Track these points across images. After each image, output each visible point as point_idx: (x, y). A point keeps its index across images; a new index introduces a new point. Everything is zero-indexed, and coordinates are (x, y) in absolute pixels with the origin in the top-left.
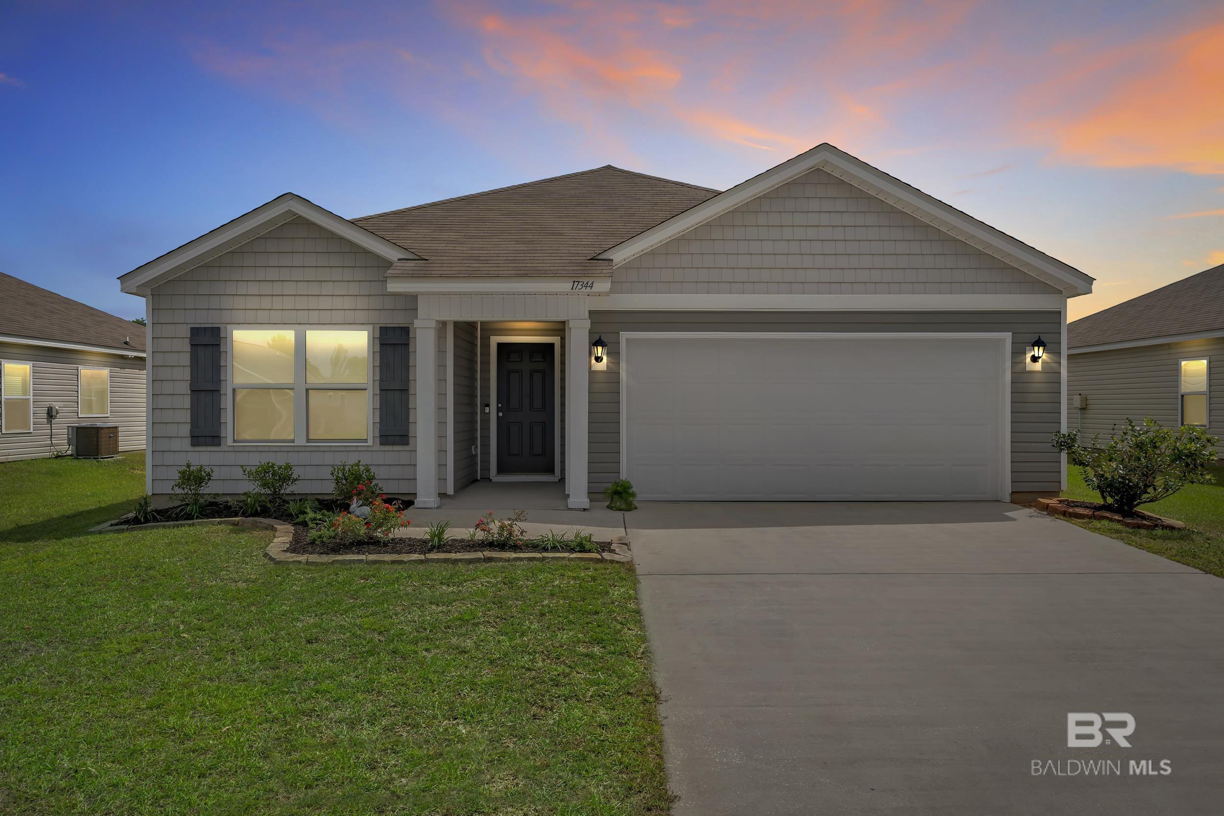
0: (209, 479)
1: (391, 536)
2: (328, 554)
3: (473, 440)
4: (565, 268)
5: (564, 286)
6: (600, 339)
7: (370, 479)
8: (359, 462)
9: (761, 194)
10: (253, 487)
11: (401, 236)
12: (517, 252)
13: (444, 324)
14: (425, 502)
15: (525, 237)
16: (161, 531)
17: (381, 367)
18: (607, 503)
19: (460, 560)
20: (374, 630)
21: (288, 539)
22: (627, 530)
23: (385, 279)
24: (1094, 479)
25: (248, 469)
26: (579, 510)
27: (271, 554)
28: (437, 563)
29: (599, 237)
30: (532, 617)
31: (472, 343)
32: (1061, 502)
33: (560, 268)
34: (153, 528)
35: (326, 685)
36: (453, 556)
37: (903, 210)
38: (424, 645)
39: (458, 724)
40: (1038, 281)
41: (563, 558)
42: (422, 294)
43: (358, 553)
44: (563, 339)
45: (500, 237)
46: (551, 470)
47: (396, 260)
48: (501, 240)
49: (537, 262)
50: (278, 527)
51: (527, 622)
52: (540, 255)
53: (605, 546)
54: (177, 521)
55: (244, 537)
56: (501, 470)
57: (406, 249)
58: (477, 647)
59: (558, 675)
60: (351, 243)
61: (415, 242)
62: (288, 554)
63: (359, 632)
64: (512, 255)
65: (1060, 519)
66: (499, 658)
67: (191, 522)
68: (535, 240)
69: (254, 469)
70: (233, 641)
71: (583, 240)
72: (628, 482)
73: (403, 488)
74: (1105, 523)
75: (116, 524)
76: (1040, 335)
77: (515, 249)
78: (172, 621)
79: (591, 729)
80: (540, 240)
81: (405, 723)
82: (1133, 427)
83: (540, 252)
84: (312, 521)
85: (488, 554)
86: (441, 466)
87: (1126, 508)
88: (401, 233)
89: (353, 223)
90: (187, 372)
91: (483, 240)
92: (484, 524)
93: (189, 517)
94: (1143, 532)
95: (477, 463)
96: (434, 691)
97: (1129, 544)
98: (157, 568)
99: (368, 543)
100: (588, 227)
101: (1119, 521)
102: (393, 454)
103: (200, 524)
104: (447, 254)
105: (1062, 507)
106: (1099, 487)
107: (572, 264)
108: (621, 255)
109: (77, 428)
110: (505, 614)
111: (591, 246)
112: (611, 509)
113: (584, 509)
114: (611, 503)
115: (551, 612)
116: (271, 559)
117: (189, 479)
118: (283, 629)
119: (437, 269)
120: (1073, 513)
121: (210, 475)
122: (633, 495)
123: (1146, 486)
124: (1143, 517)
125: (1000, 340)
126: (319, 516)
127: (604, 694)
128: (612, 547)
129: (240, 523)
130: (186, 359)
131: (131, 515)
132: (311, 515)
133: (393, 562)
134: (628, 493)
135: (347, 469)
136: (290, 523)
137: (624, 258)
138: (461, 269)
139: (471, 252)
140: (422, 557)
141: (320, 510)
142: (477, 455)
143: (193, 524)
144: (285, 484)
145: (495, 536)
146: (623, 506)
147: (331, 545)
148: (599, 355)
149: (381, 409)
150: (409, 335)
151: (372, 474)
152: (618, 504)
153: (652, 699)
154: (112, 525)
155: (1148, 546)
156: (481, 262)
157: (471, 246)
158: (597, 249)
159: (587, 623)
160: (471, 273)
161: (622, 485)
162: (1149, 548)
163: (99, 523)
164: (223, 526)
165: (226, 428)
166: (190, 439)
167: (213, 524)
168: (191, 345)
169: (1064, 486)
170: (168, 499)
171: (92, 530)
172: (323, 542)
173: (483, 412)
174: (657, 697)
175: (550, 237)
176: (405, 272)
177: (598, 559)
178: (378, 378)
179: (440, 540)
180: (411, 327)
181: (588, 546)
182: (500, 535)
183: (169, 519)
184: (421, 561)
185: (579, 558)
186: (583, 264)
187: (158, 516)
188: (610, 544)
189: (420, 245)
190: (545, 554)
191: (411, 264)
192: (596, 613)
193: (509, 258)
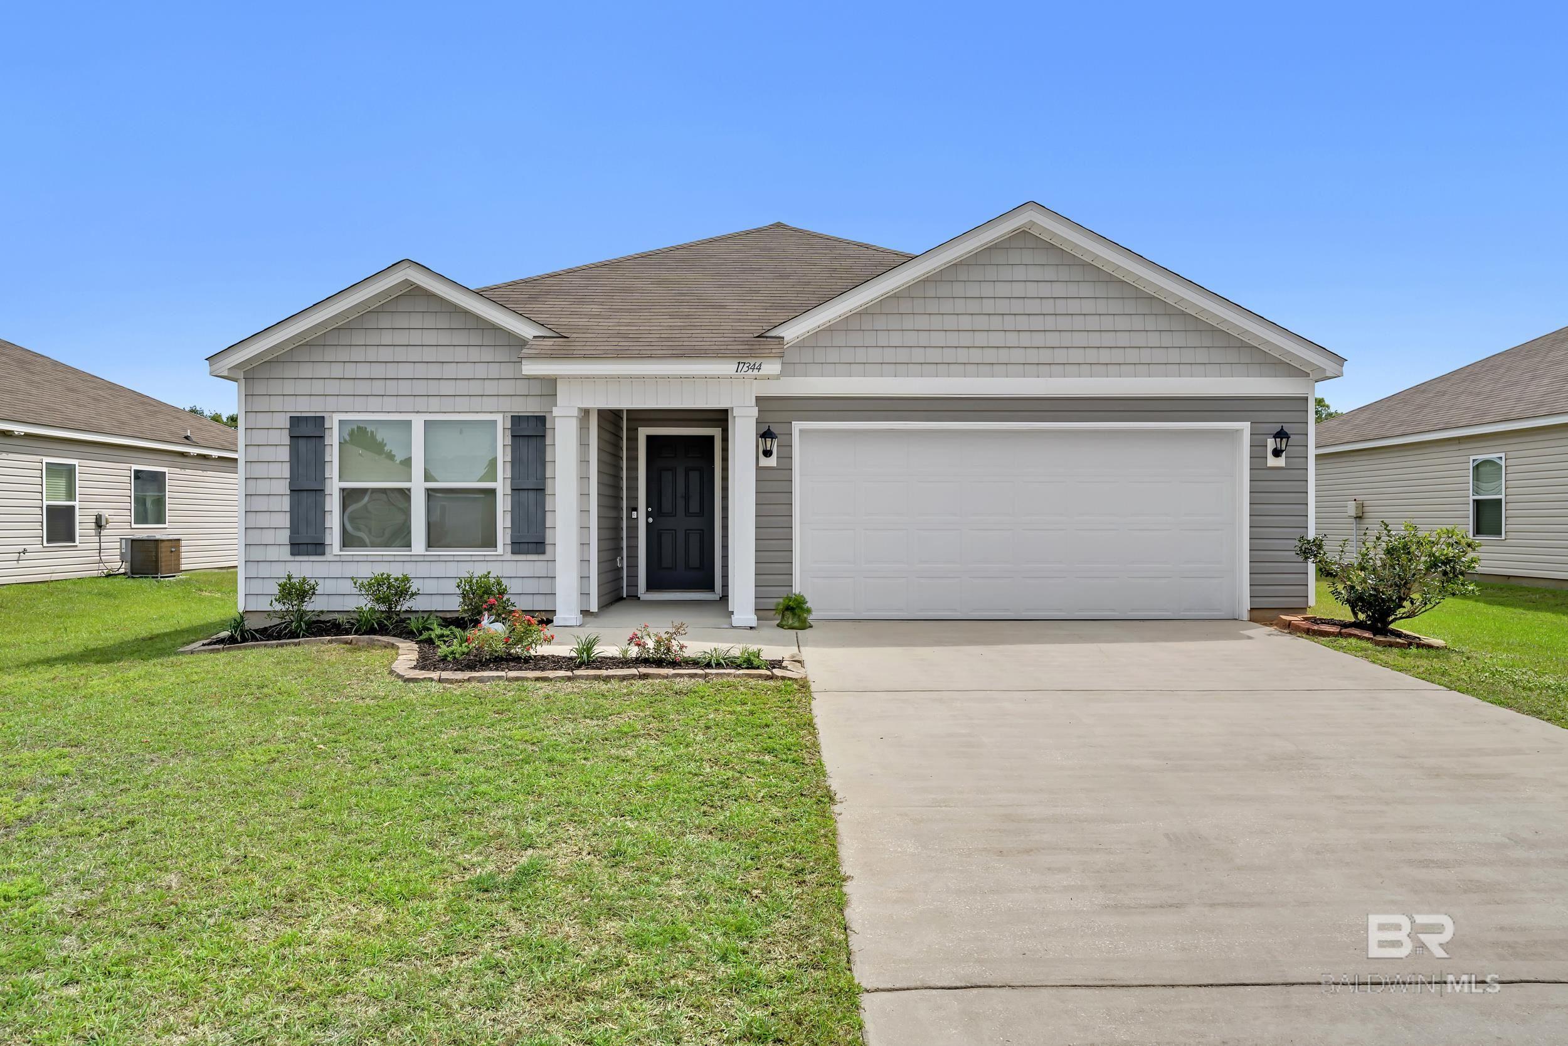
0: (314, 594)
1: (532, 652)
2: (463, 671)
3: (617, 550)
4: (729, 347)
5: (727, 368)
6: (769, 429)
7: (502, 593)
8: (489, 573)
9: (957, 260)
10: (364, 603)
11: (535, 309)
12: (672, 328)
13: (586, 412)
14: (565, 619)
15: (680, 310)
16: (263, 650)
17: (513, 462)
18: (778, 622)
19: (613, 677)
20: (526, 741)
21: (415, 656)
22: (801, 648)
23: (519, 360)
24: (1343, 592)
25: (360, 581)
26: (745, 628)
27: (398, 671)
28: (586, 680)
29: (768, 311)
30: (696, 730)
31: (617, 435)
32: (1306, 619)
33: (722, 347)
34: (253, 647)
35: (483, 788)
36: (604, 672)
37: (1123, 279)
38: (582, 755)
39: (626, 820)
40: (1282, 363)
41: (729, 675)
42: (563, 377)
43: (497, 669)
44: (725, 431)
45: (651, 311)
46: (710, 587)
47: (531, 338)
48: (652, 314)
49: (696, 340)
50: (400, 645)
51: (691, 735)
52: (698, 331)
53: (777, 664)
54: (280, 640)
55: (363, 656)
56: (650, 587)
57: (543, 325)
58: (639, 756)
59: (728, 779)
60: (477, 318)
61: (552, 316)
62: (417, 671)
63: (510, 743)
64: (665, 332)
65: (1302, 637)
66: (663, 766)
67: (297, 640)
68: (692, 314)
69: (366, 582)
70: (375, 751)
71: (749, 314)
72: (802, 596)
73: (540, 604)
74: (1353, 641)
75: (209, 644)
76: (1284, 425)
77: (670, 324)
78: (303, 734)
79: (762, 823)
80: (699, 314)
81: (571, 820)
82: (1389, 531)
83: (698, 328)
84: (439, 638)
85: (643, 670)
86: (584, 578)
87: (1379, 625)
88: (534, 306)
89: (479, 293)
90: (287, 467)
91: (631, 314)
92: (638, 638)
93: (294, 635)
94: (1396, 650)
95: (622, 578)
96: (597, 793)
97: (1374, 662)
98: (271, 687)
99: (507, 660)
100: (754, 298)
101: (1368, 639)
102: (528, 564)
103: (307, 642)
104: (589, 331)
105: (1306, 625)
106: (1348, 601)
107: (736, 343)
108: (792, 332)
109: (133, 541)
110: (667, 727)
111: (759, 321)
112: (782, 627)
113: (751, 628)
114: (782, 621)
115: (718, 725)
116: (399, 676)
117: (290, 594)
118: (428, 740)
119: (579, 348)
120: (1318, 631)
121: (314, 589)
122: (809, 611)
123: (1401, 599)
124: (1399, 635)
125: (1237, 431)
126: (446, 632)
127: (776, 795)
128: (784, 664)
129: (354, 642)
130: (284, 454)
131: (225, 634)
132: (438, 631)
133: (537, 679)
134: (802, 609)
135: (474, 581)
136: (412, 641)
137: (797, 335)
138: (607, 348)
139: (618, 328)
140: (569, 674)
141: (447, 627)
142: (622, 568)
143: (299, 644)
144: (402, 599)
145: (651, 651)
146: (796, 624)
147: (465, 662)
148: (768, 449)
149: (512, 511)
150: (545, 426)
151: (504, 587)
152: (790, 622)
153: (826, 800)
154: (204, 645)
155: (1393, 664)
156: (629, 340)
157: (618, 320)
158: (765, 324)
159: (757, 735)
160: (620, 352)
161: (795, 600)
162: (1395, 665)
163: (188, 644)
164: (334, 645)
165: (331, 534)
166: (289, 547)
167: (323, 643)
168: (291, 437)
169: (1312, 601)
170: (266, 616)
171: (181, 650)
172: (455, 658)
173: (629, 517)
174: (831, 799)
175: (710, 310)
176: (543, 352)
177: (768, 676)
178: (509, 475)
179: (588, 656)
180: (548, 416)
181: (756, 662)
182: (657, 650)
183: (270, 637)
184: (569, 679)
185: (747, 675)
186: (749, 343)
187: (257, 635)
188: (781, 662)
189: (557, 320)
190: (708, 671)
191: (549, 342)
192: (767, 726)
193: (663, 336)
